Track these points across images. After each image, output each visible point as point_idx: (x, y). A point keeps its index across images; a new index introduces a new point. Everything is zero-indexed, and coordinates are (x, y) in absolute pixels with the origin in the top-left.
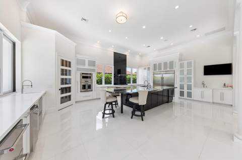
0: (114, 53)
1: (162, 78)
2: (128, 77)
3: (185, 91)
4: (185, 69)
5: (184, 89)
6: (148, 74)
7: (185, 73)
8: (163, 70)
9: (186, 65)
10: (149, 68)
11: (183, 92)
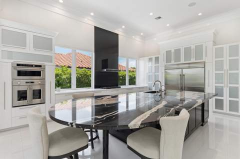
0: (96, 28)
1: (182, 76)
2: (120, 74)
3: (226, 99)
4: (226, 59)
5: (222, 96)
6: (157, 69)
7: (226, 66)
8: (182, 61)
9: (226, 52)
10: (157, 59)
11: (222, 100)
